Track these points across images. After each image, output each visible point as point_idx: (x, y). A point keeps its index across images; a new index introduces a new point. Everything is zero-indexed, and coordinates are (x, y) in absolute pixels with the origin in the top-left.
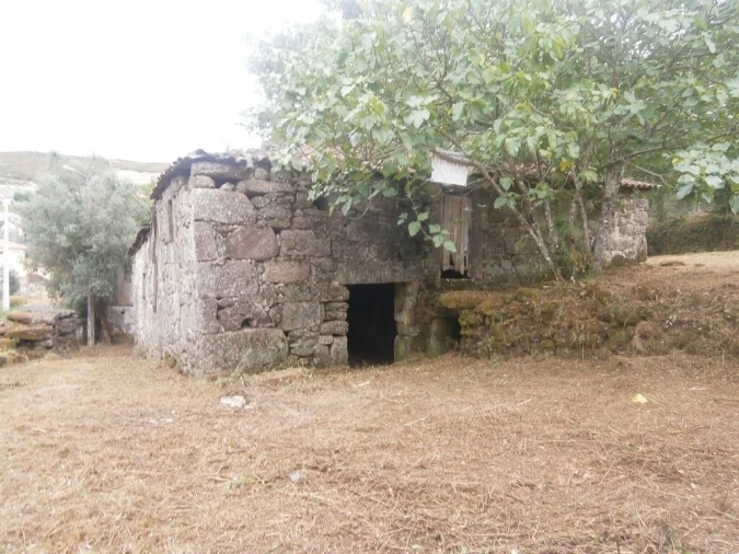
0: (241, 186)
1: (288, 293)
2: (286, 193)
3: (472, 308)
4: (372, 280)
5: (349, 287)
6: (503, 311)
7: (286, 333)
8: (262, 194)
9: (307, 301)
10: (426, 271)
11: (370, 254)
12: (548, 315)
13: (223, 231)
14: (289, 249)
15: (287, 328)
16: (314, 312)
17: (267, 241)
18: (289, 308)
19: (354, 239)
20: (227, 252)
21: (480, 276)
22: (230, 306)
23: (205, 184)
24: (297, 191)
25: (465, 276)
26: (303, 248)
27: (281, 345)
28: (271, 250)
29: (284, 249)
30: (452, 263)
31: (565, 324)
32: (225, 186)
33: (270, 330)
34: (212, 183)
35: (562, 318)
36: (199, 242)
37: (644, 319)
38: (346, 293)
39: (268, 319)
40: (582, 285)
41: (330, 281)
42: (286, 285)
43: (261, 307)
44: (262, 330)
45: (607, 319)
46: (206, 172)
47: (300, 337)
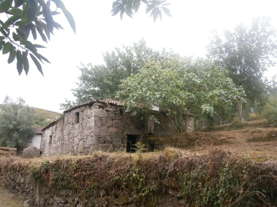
0: (105, 109)
1: (114, 135)
2: (115, 111)
3: (158, 140)
4: (132, 134)
5: (127, 135)
6: (166, 140)
7: (113, 145)
8: (109, 111)
9: (118, 138)
10: (145, 132)
11: (132, 127)
12: (177, 140)
13: (101, 119)
14: (115, 125)
15: (114, 144)
16: (120, 141)
17: (110, 123)
18: (114, 139)
19: (129, 123)
20: (101, 124)
21: (157, 135)
22: (101, 137)
23: (97, 108)
24: (117, 111)
25: (153, 134)
26: (118, 125)
27: (112, 148)
28: (111, 124)
29: (114, 124)
30: (150, 131)
31: (181, 141)
32: (101, 108)
33: (109, 144)
34: (99, 108)
35: (180, 140)
36: (95, 121)
37: (197, 139)
38: (126, 137)
39: (109, 142)
40: (184, 133)
41: (123, 133)
42: (114, 133)
43: (108, 138)
44: (108, 144)
45: (189, 140)
46: (98, 105)
47: (116, 147)
